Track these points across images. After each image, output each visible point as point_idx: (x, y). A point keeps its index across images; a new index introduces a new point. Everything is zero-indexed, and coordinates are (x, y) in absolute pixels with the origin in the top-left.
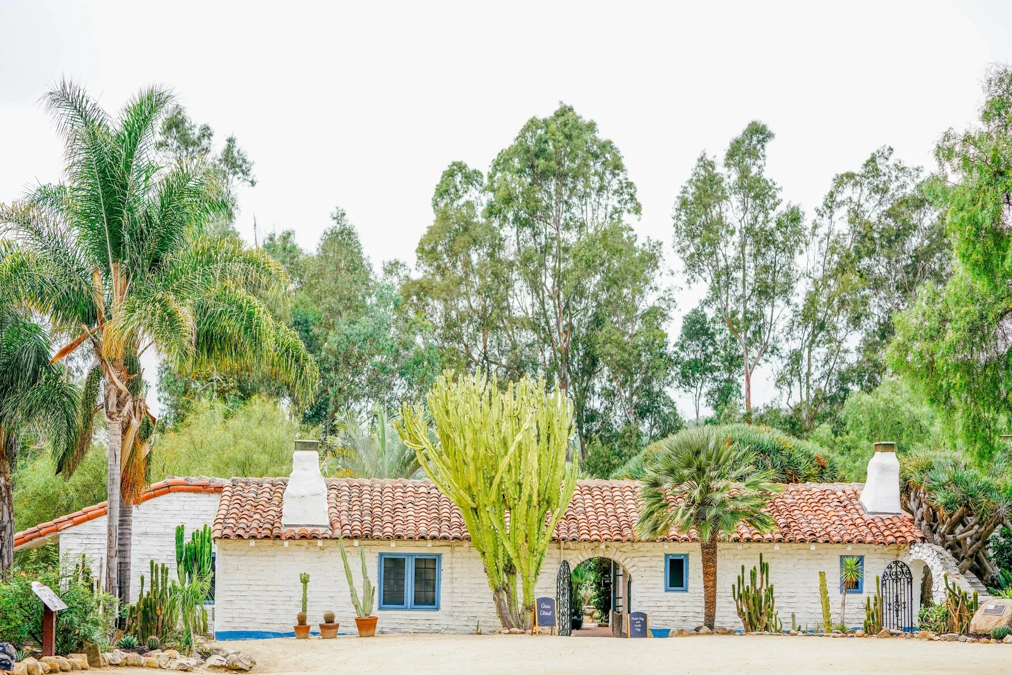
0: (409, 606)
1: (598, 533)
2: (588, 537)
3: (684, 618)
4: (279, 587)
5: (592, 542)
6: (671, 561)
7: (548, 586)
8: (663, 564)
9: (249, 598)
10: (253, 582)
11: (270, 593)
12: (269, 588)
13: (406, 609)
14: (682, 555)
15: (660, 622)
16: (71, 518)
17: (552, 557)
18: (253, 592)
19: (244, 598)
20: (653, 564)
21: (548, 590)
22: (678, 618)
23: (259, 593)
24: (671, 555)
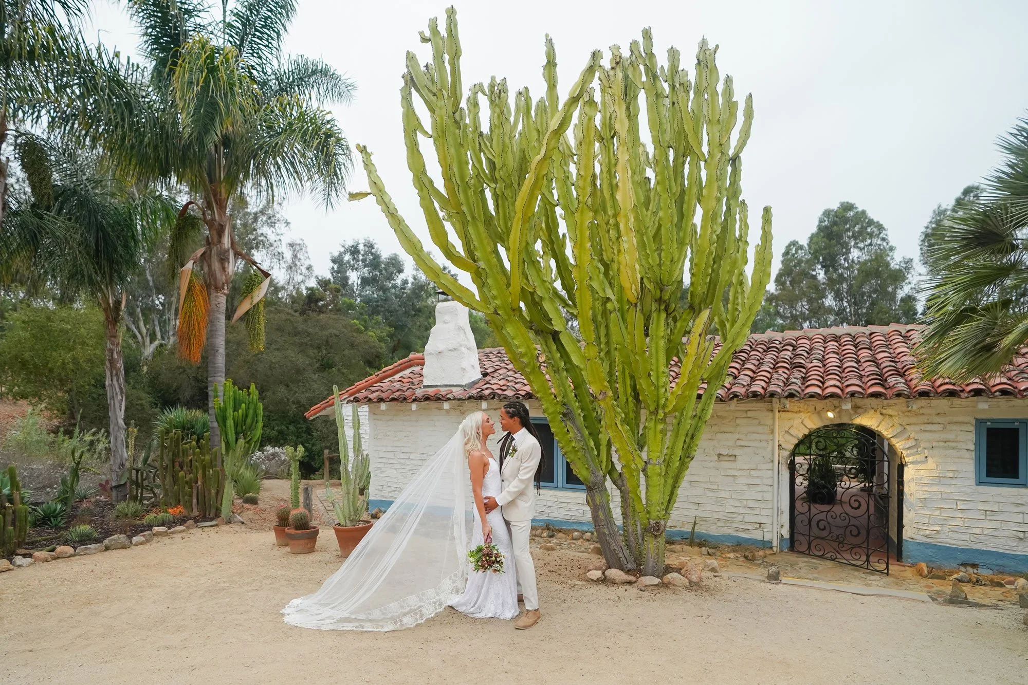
0: (560, 485)
1: (838, 384)
2: (818, 391)
3: (1021, 535)
4: (422, 455)
5: (825, 398)
6: (989, 430)
7: (754, 467)
8: (972, 436)
9: (396, 466)
10: (398, 449)
11: (413, 462)
12: (412, 456)
13: (556, 488)
14: (1017, 420)
15: (966, 537)
16: (347, 391)
17: (759, 424)
18: (399, 460)
19: (391, 465)
20: (951, 436)
21: (752, 472)
22: (1006, 533)
23: (403, 461)
24: (989, 420)
